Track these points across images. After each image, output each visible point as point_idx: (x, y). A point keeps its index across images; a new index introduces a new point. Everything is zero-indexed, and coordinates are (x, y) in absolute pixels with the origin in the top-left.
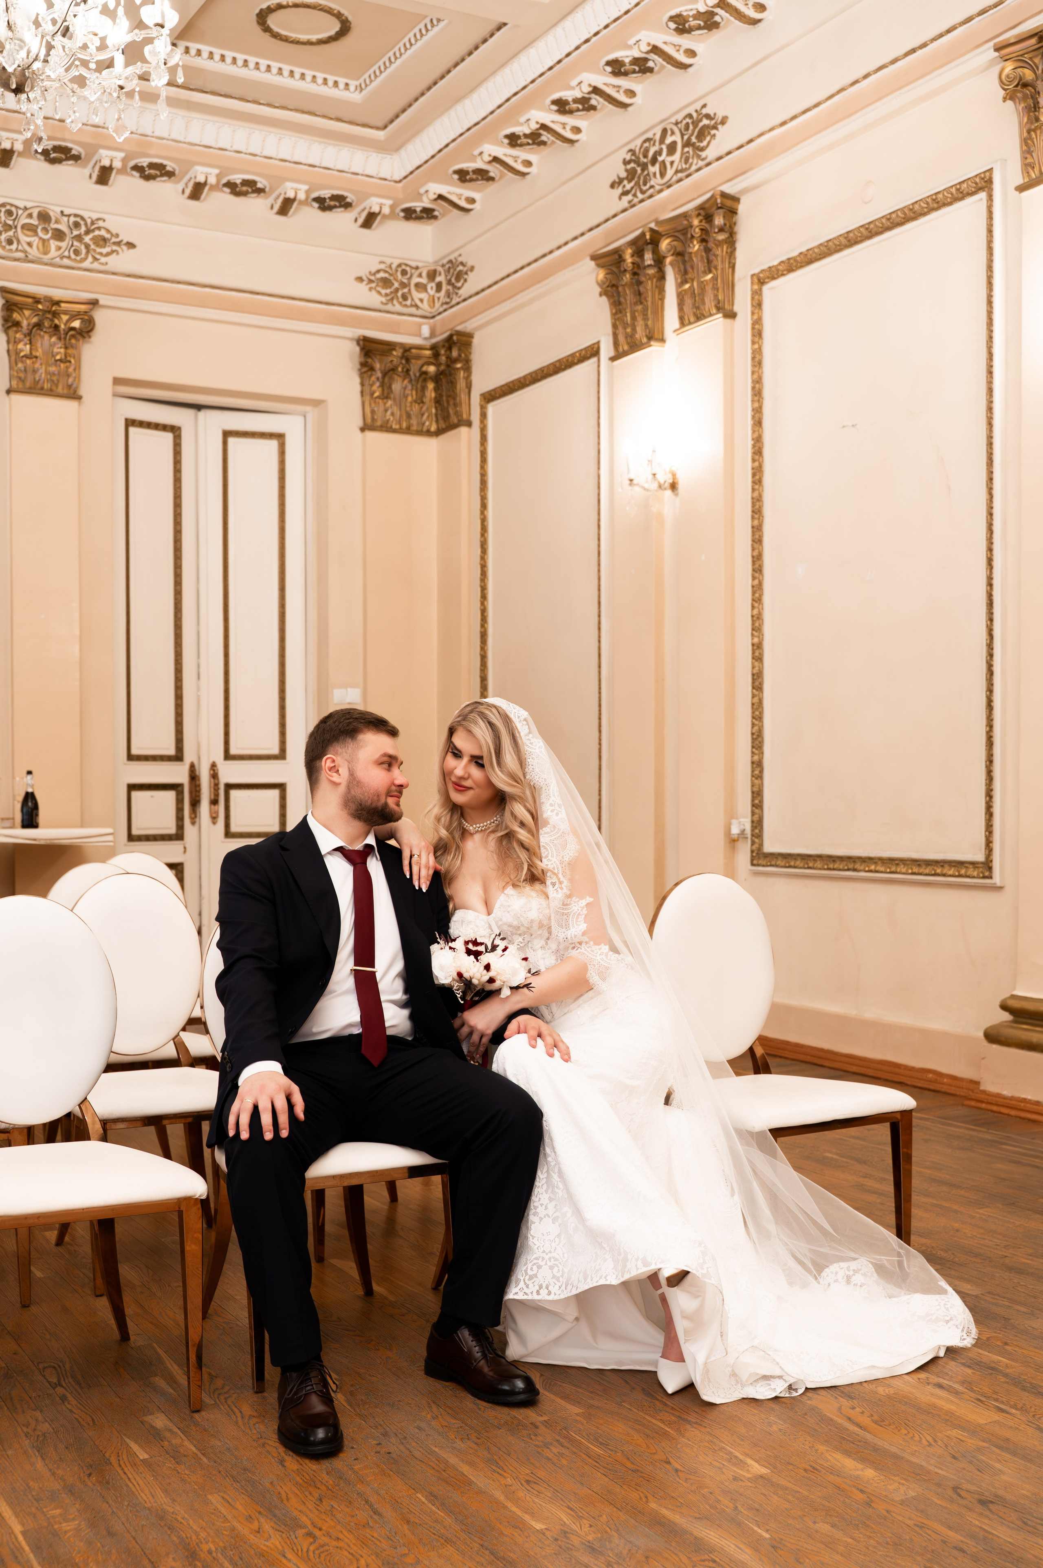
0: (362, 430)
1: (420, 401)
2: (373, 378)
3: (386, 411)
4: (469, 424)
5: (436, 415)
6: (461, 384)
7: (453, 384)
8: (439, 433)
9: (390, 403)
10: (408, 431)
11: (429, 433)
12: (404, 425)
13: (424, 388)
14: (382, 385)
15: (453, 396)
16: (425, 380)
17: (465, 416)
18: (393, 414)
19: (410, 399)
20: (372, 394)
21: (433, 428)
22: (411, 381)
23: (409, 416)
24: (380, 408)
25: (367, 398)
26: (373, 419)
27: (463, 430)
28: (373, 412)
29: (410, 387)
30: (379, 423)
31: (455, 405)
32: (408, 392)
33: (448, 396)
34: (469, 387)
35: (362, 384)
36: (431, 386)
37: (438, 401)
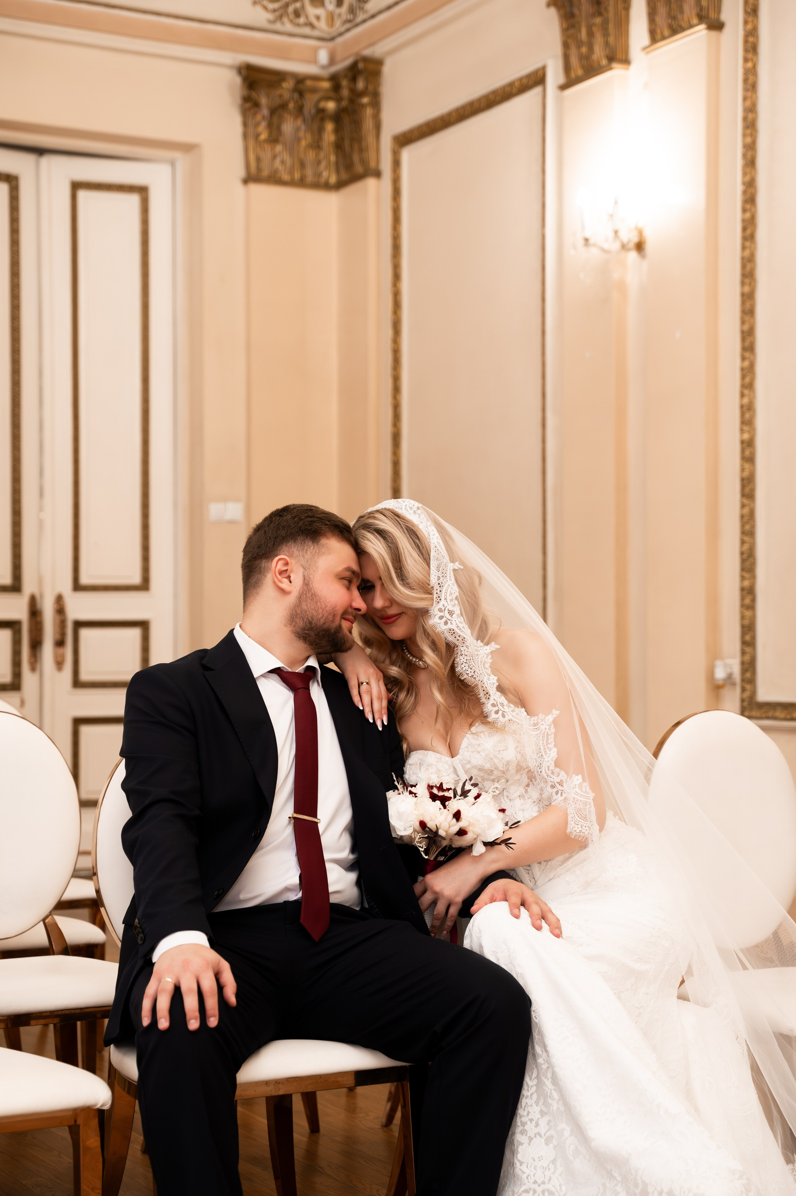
0: (246, 181)
1: (317, 145)
2: (259, 117)
3: (274, 157)
4: (377, 174)
5: (337, 163)
6: (368, 124)
7: (357, 124)
8: (340, 185)
9: (279, 148)
10: (302, 183)
11: (327, 187)
12: (297, 176)
13: (321, 130)
14: (270, 126)
15: (357, 138)
16: (322, 120)
17: (373, 164)
18: (283, 162)
19: (303, 143)
20: (257, 136)
21: (333, 180)
22: (304, 121)
23: (302, 165)
24: (266, 154)
25: (251, 143)
26: (259, 169)
27: (371, 183)
28: (258, 160)
29: (303, 128)
30: (265, 173)
31: (361, 150)
32: (301, 134)
33: (352, 140)
34: (378, 127)
35: (245, 124)
36: (329, 127)
37: (338, 146)
